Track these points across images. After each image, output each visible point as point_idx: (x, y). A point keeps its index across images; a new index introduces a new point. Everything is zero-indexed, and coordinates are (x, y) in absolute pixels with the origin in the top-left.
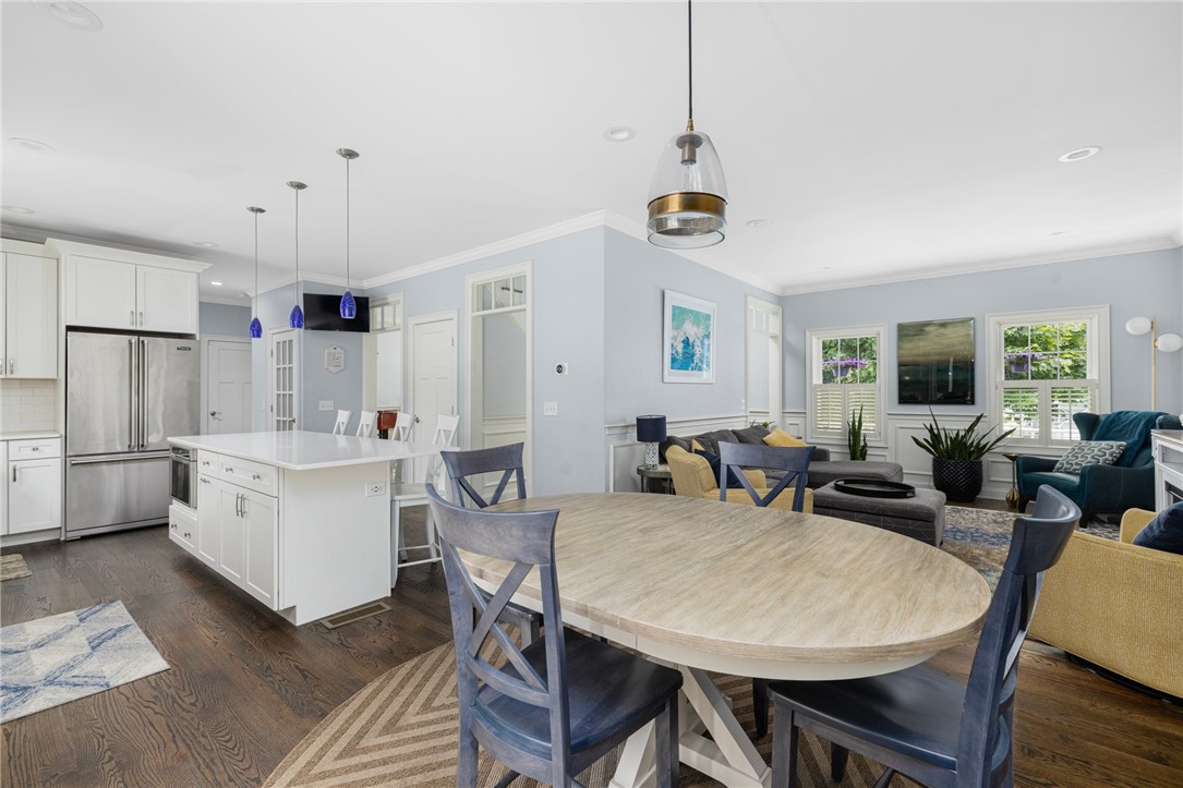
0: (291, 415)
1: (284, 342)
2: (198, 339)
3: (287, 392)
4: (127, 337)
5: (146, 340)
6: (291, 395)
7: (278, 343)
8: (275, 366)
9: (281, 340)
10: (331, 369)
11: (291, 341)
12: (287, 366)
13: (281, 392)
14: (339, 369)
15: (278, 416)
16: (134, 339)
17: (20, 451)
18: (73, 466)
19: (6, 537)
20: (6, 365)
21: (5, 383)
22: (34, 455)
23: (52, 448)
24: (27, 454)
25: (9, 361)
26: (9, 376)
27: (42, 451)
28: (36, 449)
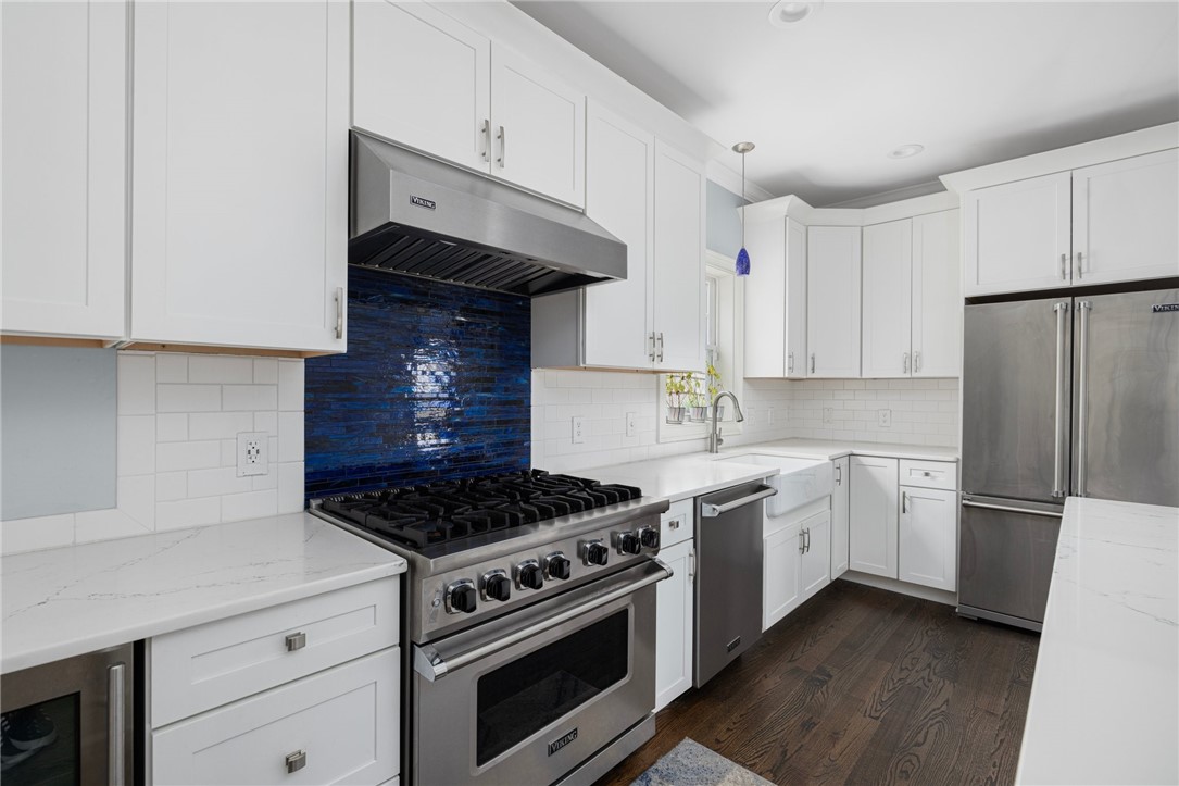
4: (1051, 301)
5: (1085, 301)
16: (1063, 302)
17: (911, 474)
18: (965, 505)
19: (897, 582)
20: (911, 361)
21: (912, 384)
22: (927, 482)
23: (947, 476)
24: (918, 479)
25: (914, 355)
26: (915, 375)
27: (933, 478)
28: (927, 474)
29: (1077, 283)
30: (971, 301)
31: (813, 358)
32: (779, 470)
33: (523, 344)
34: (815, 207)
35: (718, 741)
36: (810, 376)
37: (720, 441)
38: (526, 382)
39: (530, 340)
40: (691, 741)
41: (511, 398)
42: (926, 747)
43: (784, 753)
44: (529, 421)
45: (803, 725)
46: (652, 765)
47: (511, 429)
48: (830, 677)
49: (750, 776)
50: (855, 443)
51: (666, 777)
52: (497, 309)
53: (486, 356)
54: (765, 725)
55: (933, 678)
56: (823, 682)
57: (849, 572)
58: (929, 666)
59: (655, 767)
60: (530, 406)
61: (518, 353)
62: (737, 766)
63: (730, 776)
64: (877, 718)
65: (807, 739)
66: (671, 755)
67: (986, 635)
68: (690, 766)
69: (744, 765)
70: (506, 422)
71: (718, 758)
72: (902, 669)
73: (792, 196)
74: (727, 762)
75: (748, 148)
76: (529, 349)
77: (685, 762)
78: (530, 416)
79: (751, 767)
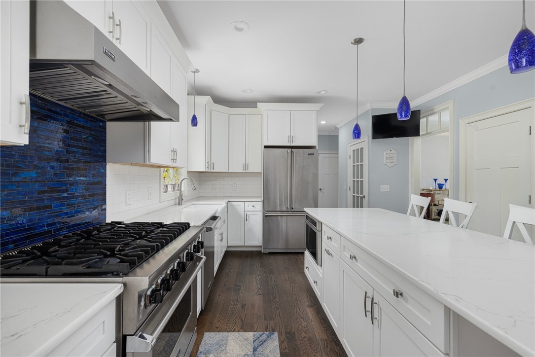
0: (362, 193)
1: (358, 150)
2: (317, 148)
3: (360, 179)
4: (287, 149)
5: (294, 150)
6: (362, 182)
7: (354, 151)
8: (352, 164)
9: (356, 149)
10: (388, 164)
11: (362, 149)
12: (360, 163)
13: (356, 179)
14: (393, 164)
15: (354, 193)
16: (289, 150)
17: (248, 207)
18: (266, 216)
19: (244, 246)
20: (246, 166)
21: (245, 175)
22: (253, 209)
23: (259, 206)
24: (251, 208)
25: (246, 164)
26: (247, 171)
27: (255, 208)
28: (253, 206)
29: (292, 145)
30: (266, 147)
31: (213, 164)
32: (217, 209)
33: (102, 149)
34: (215, 103)
35: (217, 328)
36: (212, 171)
37: (182, 199)
38: (103, 171)
39: (106, 146)
40: (208, 333)
41: (96, 180)
42: (277, 297)
43: (242, 320)
44: (105, 194)
45: (242, 307)
46: (197, 352)
47: (96, 199)
48: (240, 286)
49: (236, 334)
50: (232, 197)
51: (207, 353)
52: (88, 125)
53: (82, 154)
54: (230, 313)
55: (268, 275)
56: (239, 289)
57: (228, 247)
58: (265, 272)
59: (199, 351)
60: (106, 185)
61: (100, 154)
62: (230, 333)
63: (230, 338)
64: (261, 294)
65: (246, 311)
66: (203, 343)
67: (272, 257)
68: (213, 343)
69: (231, 331)
70: (93, 195)
71: (222, 334)
72: (258, 276)
73: (210, 97)
74: (226, 334)
75: (197, 71)
76: (105, 152)
77: (210, 342)
78: (106, 191)
79: (234, 331)
